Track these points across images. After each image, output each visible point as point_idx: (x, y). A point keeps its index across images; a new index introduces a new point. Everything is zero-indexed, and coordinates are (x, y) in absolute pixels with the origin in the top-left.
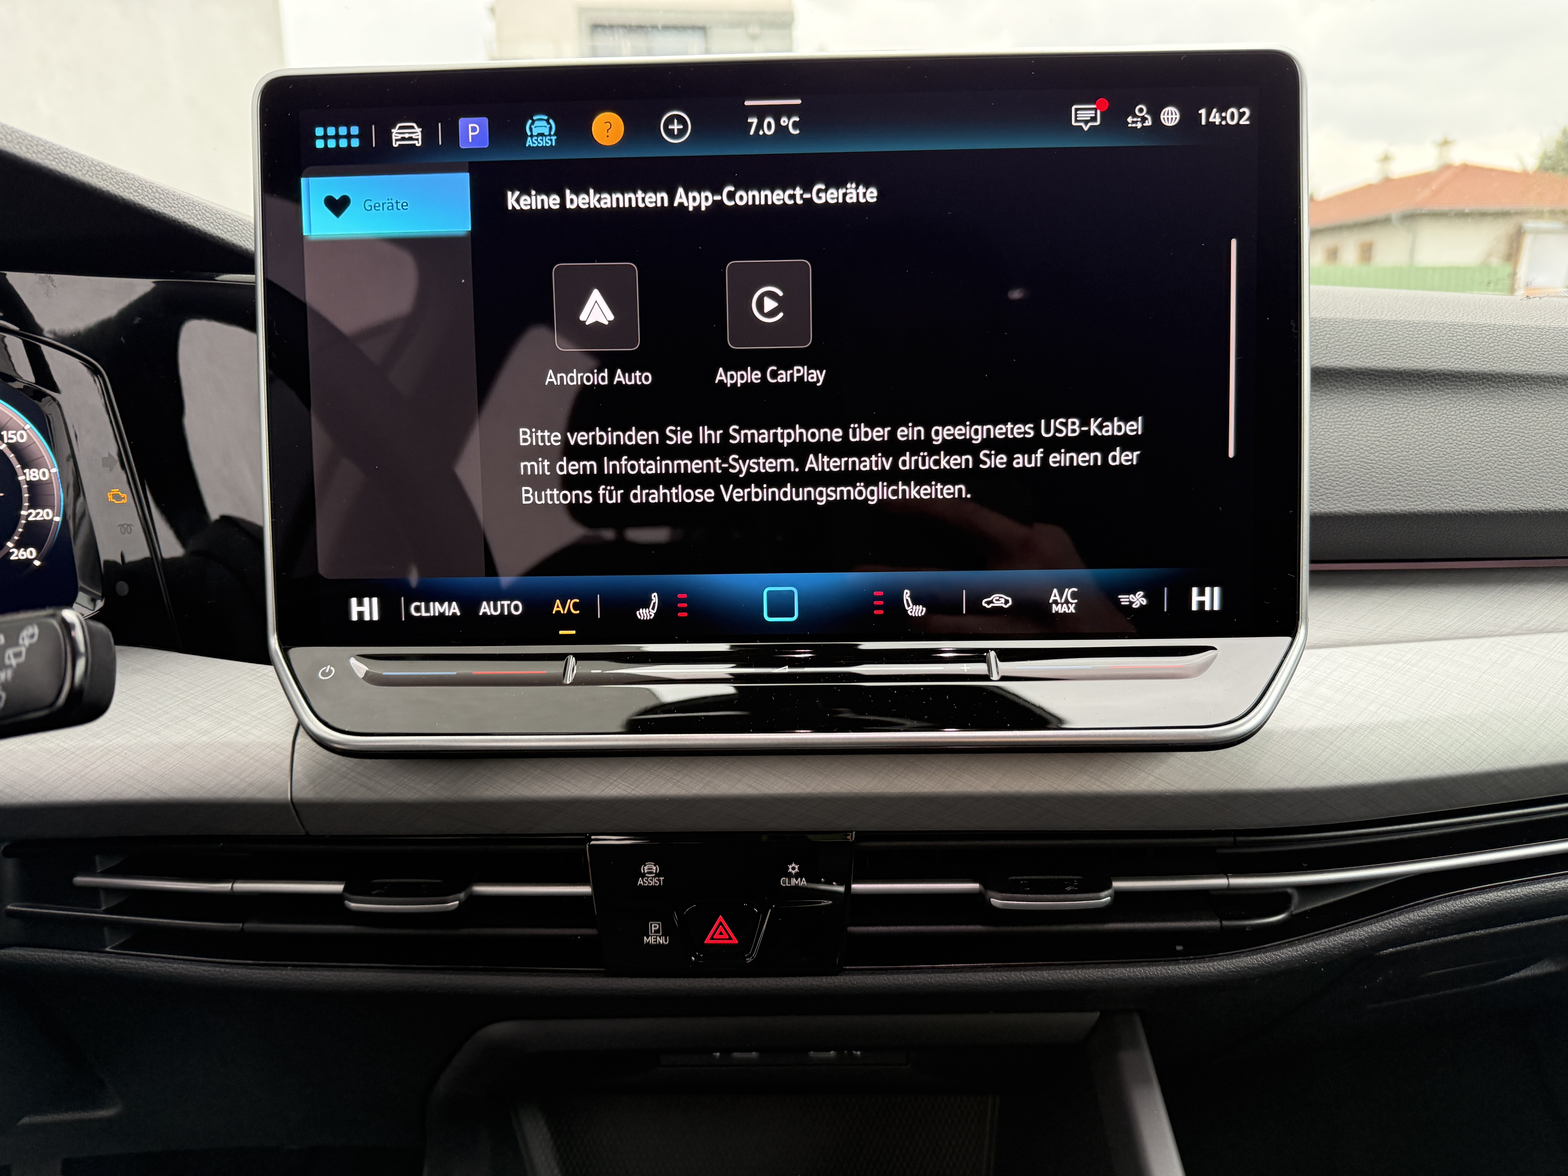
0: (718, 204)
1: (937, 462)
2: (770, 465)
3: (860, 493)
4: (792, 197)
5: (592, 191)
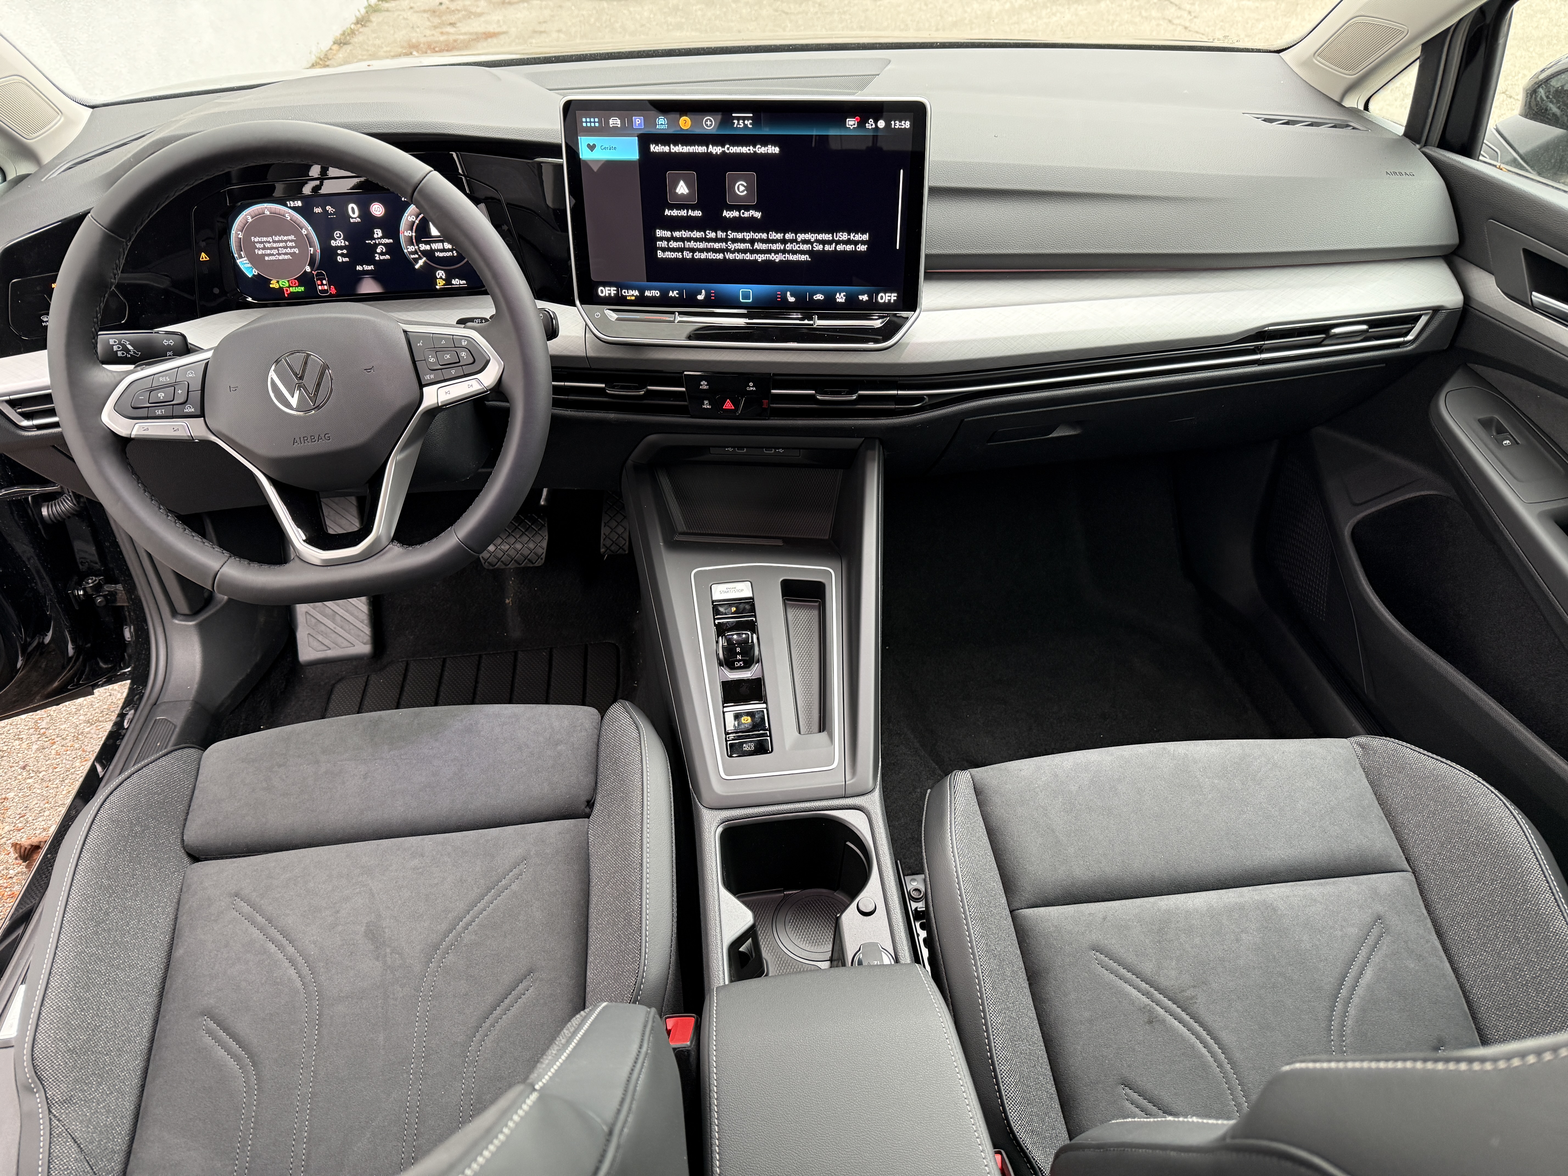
0: (724, 152)
1: (799, 247)
2: (742, 246)
3: (773, 257)
4: (749, 150)
5: (680, 145)
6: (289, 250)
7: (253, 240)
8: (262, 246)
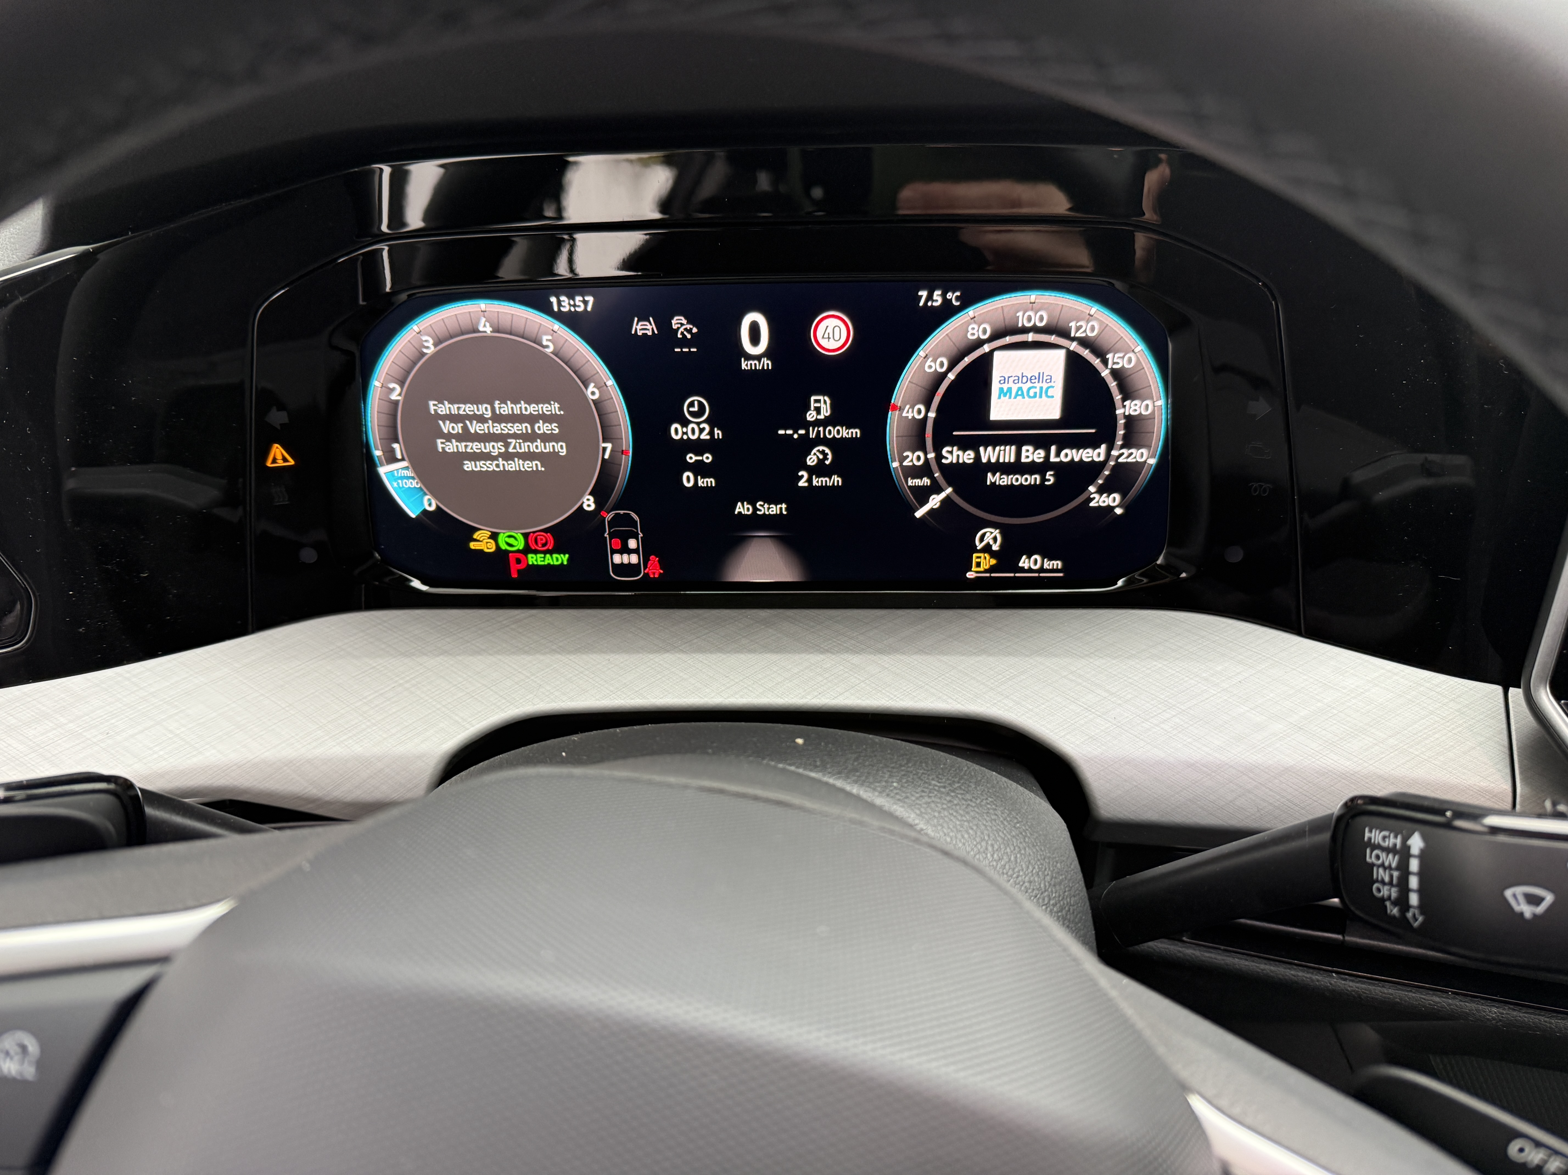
6: (538, 447)
7: (432, 409)
8: (458, 428)
